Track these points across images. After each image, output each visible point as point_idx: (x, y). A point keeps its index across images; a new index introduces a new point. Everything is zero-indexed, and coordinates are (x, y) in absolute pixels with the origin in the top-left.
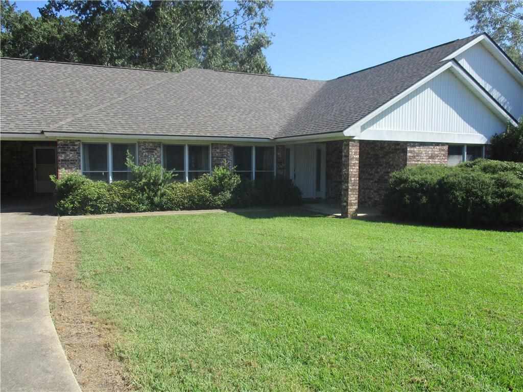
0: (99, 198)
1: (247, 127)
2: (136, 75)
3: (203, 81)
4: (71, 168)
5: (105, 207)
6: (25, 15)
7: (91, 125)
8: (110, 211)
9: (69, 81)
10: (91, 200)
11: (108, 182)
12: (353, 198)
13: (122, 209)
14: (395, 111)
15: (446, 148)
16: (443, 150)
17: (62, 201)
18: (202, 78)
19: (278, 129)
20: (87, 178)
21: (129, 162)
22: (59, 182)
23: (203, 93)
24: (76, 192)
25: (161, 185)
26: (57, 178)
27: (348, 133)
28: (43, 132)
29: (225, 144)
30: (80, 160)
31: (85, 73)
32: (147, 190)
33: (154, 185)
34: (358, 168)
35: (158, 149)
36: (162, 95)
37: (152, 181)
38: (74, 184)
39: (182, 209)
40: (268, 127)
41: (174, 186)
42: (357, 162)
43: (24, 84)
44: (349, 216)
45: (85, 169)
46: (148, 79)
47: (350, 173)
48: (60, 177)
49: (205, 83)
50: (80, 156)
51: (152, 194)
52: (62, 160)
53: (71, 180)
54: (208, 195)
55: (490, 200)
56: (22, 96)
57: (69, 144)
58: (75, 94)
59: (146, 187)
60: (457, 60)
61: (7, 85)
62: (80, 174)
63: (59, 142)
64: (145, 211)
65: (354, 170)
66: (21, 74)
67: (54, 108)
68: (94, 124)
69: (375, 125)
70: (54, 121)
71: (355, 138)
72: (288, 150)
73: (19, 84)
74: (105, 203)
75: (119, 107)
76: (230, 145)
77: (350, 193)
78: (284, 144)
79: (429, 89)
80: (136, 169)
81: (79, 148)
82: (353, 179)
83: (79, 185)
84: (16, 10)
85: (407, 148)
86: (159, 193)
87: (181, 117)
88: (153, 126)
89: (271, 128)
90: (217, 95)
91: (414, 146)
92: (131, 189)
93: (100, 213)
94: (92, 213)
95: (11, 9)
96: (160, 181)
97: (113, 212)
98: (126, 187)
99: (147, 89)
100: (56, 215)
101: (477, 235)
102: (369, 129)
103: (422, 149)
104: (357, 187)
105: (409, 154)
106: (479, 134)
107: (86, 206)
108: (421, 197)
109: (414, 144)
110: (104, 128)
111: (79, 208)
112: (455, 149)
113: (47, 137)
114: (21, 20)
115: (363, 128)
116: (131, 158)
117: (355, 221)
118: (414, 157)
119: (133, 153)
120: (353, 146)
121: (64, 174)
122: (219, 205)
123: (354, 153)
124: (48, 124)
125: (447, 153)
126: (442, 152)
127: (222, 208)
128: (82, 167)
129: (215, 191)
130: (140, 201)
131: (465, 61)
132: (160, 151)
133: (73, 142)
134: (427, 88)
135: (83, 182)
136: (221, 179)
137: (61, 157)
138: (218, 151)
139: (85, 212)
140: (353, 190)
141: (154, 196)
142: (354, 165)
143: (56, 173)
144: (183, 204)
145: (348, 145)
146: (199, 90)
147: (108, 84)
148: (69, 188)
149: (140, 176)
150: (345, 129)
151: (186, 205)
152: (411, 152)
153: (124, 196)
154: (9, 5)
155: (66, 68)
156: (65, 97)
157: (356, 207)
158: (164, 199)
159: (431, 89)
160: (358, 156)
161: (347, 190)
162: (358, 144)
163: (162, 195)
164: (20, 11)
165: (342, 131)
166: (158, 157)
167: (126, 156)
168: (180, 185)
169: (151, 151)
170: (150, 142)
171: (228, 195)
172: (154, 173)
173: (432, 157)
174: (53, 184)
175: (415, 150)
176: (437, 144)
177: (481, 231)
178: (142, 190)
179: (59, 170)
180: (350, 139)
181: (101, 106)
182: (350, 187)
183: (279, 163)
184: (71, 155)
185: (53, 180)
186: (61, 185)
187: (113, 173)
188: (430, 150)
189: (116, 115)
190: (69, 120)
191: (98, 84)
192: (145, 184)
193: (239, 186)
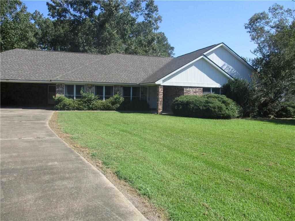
0: (69, 105)
1: (129, 79)
2: (89, 56)
3: (116, 59)
4: (60, 94)
5: (71, 108)
6: (47, 20)
7: (68, 78)
8: (73, 110)
9: (62, 60)
10: (67, 105)
11: (74, 99)
12: (160, 107)
13: (78, 109)
14: (179, 75)
15: (202, 89)
16: (201, 90)
17: (57, 105)
18: (116, 58)
19: (142, 80)
20: (66, 97)
21: (81, 92)
22: (56, 98)
23: (115, 64)
24: (62, 102)
25: (92, 100)
26: (55, 97)
27: (157, 83)
28: (51, 80)
29: (119, 86)
30: (64, 91)
31: (69, 56)
32: (87, 103)
33: (90, 101)
34: (162, 96)
35: (93, 87)
36: (98, 66)
37: (89, 99)
38: (61, 99)
39: (100, 110)
40: (138, 79)
41: (98, 101)
42: (162, 94)
43: (45, 61)
44: (159, 113)
45: (65, 94)
46: (94, 58)
47: (159, 98)
48: (56, 97)
49: (117, 60)
50: (64, 89)
51: (89, 104)
52: (57, 91)
53: (60, 98)
54: (110, 105)
55: (201, 108)
56: (44, 66)
57: (60, 85)
58: (64, 65)
59: (87, 102)
60: (207, 56)
61: (39, 62)
62: (64, 96)
63: (57, 84)
64: (86, 110)
65: (161, 96)
66: (44, 57)
67: (55, 71)
68: (69, 77)
69: (170, 80)
70: (55, 76)
71: (161, 85)
72: (146, 88)
73: (43, 61)
74: (72, 107)
75: (80, 71)
76: (121, 86)
77: (159, 105)
78: (145, 86)
79: (194, 66)
80: (84, 94)
81: (64, 86)
82: (160, 100)
83: (63, 100)
84: (43, 17)
85: (184, 89)
86: (92, 104)
87: (103, 75)
88: (91, 79)
89: (139, 79)
90: (120, 66)
91: (187, 88)
92: (81, 102)
93: (69, 110)
94: (67, 110)
95: (41, 17)
96: (92, 99)
97: (75, 110)
98: (79, 101)
99: (92, 63)
100: (54, 110)
101: (202, 121)
102: (167, 81)
103: (191, 89)
104: (162, 103)
105: (185, 91)
106: (217, 84)
107: (65, 107)
108: (180, 106)
109: (187, 87)
110: (73, 79)
111: (62, 108)
112: (206, 90)
113: (52, 82)
114: (45, 22)
115: (164, 81)
116: (82, 90)
117: (161, 115)
118: (187, 92)
119: (84, 89)
120: (160, 88)
121: (58, 96)
122: (114, 109)
123: (161, 90)
124: (53, 77)
125: (202, 91)
126: (200, 91)
127: (115, 110)
128: (64, 93)
129: (113, 103)
130: (85, 107)
131: (214, 54)
132: (94, 88)
133: (61, 84)
134: (193, 66)
135: (64, 99)
136: (116, 99)
137: (57, 90)
138: (117, 88)
139: (64, 110)
140: (160, 104)
141: (90, 105)
142: (161, 95)
143: (55, 95)
144: (101, 108)
145: (158, 87)
146: (114, 63)
147: (77, 61)
148: (59, 101)
149: (85, 97)
150: (156, 81)
151: (102, 109)
152: (186, 90)
153: (79, 104)
154: (40, 15)
155: (61, 54)
156: (60, 67)
157: (161, 110)
158: (94, 106)
159: (195, 66)
160: (162, 91)
161: (158, 104)
162: (163, 87)
163: (93, 104)
164: (45, 17)
165: (155, 82)
166: (93, 90)
167: (81, 90)
168: (100, 101)
169: (90, 88)
170: (90, 85)
171: (119, 106)
172: (90, 96)
173: (195, 92)
174: (54, 99)
175: (188, 89)
176: (198, 87)
177: (202, 119)
178: (85, 102)
179: (56, 94)
180: (159, 85)
181: (73, 70)
182: (159, 103)
183: (142, 93)
184: (60, 89)
185: (54, 98)
186: (57, 100)
187: (76, 96)
188: (194, 90)
189: (78, 74)
190: (60, 76)
191: (73, 61)
192: (87, 100)
193: (123, 102)
